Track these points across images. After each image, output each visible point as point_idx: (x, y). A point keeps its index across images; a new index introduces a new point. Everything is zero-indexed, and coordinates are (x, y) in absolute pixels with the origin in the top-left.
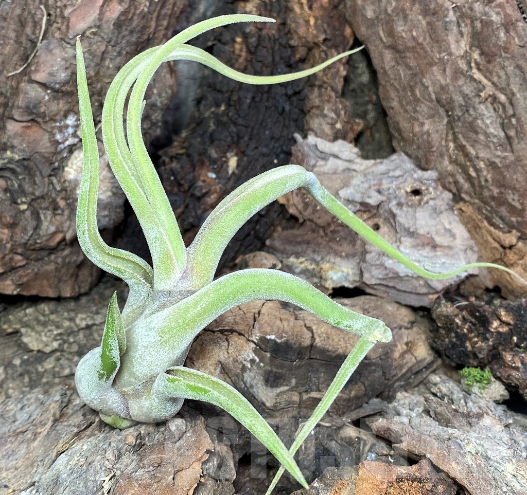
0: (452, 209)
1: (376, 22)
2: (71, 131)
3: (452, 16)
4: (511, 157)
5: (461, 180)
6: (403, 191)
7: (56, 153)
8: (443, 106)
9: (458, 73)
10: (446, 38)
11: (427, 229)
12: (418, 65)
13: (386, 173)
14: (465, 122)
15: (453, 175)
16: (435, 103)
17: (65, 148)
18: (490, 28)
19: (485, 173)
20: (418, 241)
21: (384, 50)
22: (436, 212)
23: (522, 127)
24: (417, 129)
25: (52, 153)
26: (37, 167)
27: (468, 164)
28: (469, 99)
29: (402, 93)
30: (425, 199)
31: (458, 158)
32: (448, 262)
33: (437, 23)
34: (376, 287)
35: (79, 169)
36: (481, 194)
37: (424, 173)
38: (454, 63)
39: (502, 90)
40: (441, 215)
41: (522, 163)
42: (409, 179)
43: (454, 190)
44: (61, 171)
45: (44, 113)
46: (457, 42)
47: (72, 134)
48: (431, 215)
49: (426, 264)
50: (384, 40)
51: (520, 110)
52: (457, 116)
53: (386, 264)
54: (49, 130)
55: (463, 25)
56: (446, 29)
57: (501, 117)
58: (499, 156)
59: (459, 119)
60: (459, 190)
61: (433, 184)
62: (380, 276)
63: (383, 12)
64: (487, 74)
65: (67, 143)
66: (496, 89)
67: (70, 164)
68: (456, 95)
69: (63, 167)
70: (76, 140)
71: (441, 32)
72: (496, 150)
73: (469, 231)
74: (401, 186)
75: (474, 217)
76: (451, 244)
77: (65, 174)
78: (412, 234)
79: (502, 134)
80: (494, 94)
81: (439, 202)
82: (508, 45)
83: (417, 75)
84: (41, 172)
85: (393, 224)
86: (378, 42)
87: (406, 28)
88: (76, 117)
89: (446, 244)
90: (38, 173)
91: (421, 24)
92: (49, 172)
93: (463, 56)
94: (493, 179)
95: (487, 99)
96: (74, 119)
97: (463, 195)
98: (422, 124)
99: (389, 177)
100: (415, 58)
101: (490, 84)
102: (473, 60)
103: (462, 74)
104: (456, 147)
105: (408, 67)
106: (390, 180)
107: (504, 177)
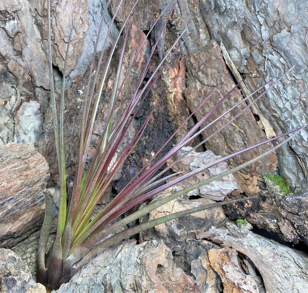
0: (227, 168)
3: (224, 106)
8: (222, 134)
10: (222, 112)
13: (205, 157)
14: (230, 139)
16: (220, 133)
19: (238, 155)
21: (201, 116)
22: (223, 169)
23: (249, 140)
24: (214, 142)
28: (231, 132)
29: (208, 130)
30: (219, 165)
31: (229, 151)
32: (228, 185)
33: (219, 108)
34: (204, 195)
36: (237, 162)
37: (217, 156)
38: (226, 120)
39: (242, 129)
41: (250, 152)
42: (213, 159)
43: (228, 161)
48: (221, 170)
49: (221, 186)
50: (201, 113)
51: (248, 135)
53: (208, 187)
56: (222, 110)
57: (242, 137)
59: (228, 138)
62: (206, 191)
64: (237, 124)
66: (240, 129)
68: (227, 131)
71: (220, 110)
72: (241, 148)
74: (210, 161)
76: (228, 179)
79: (243, 143)
81: (223, 166)
82: (243, 115)
85: (209, 174)
86: (199, 114)
89: (226, 180)
93: (228, 118)
94: (241, 157)
95: (237, 132)
97: (231, 163)
98: (216, 140)
100: (212, 119)
101: (238, 127)
104: (227, 147)
106: (206, 159)
107: (244, 157)
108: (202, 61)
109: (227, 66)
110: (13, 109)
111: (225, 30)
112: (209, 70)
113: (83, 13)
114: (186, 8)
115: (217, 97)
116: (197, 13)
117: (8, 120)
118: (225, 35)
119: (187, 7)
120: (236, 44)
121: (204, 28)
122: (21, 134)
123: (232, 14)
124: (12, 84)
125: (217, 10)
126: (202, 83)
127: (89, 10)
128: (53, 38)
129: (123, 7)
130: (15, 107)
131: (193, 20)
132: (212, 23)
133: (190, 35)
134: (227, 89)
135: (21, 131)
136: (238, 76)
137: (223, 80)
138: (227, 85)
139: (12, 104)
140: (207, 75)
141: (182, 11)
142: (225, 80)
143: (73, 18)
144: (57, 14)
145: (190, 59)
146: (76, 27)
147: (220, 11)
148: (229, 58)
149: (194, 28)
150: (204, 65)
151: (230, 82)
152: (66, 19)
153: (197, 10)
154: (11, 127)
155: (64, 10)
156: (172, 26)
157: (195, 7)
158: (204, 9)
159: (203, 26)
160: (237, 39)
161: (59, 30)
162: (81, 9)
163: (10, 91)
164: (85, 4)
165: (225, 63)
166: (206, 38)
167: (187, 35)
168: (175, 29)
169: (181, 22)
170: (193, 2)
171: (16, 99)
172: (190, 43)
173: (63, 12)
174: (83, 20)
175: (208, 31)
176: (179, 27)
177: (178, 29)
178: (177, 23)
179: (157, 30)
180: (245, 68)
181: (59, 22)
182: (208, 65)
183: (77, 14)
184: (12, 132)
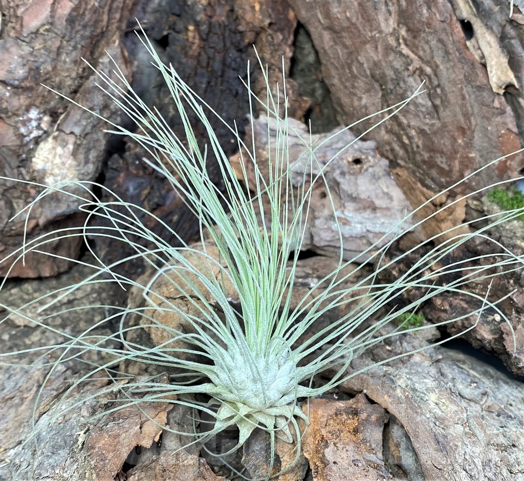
0: (389, 174)
1: (314, 4)
2: (34, 124)
4: (438, 124)
5: (397, 147)
6: (345, 161)
7: (22, 145)
8: (377, 81)
9: (388, 49)
10: (376, 17)
11: (367, 194)
12: (354, 43)
13: (330, 146)
14: (397, 94)
15: (389, 144)
16: (370, 78)
17: (31, 140)
18: (414, 6)
19: (416, 140)
20: (360, 205)
21: (323, 31)
22: (375, 178)
23: (446, 96)
24: (356, 103)
25: (18, 146)
26: (5, 159)
27: (402, 132)
28: (399, 73)
29: (341, 71)
30: (365, 167)
31: (394, 128)
32: (387, 222)
33: (368, 4)
34: (325, 248)
35: (46, 160)
36: (414, 159)
37: (364, 143)
38: (385, 40)
39: (428, 63)
40: (380, 181)
41: (447, 129)
43: (391, 157)
44: (29, 162)
45: (6, 108)
46: (386, 20)
47: (36, 127)
48: (370, 181)
49: (368, 225)
50: (322, 21)
51: (444, 82)
52: (390, 89)
53: (333, 228)
54: (13, 124)
55: (390, 4)
56: (376, 9)
57: (428, 88)
58: (427, 124)
59: (391, 91)
60: (396, 156)
61: (372, 153)
62: (328, 239)
64: (414, 48)
65: (32, 136)
66: (423, 63)
67: (36, 155)
68: (388, 70)
69: (31, 158)
70: (41, 132)
71: (371, 11)
72: (425, 118)
73: (405, 193)
74: (344, 157)
75: (409, 180)
76: (389, 206)
77: (33, 164)
78: (354, 199)
79: (430, 104)
80: (420, 67)
81: (377, 169)
82: (430, 21)
83: (352, 54)
84: (9, 164)
85: (338, 191)
86: (317, 24)
87: (340, 10)
88: (38, 110)
89: (384, 206)
90: (7, 165)
91: (353, 5)
92: (17, 163)
93: (392, 34)
94: (424, 145)
95: (414, 72)
96: (36, 113)
97: (399, 161)
98: (360, 99)
99: (332, 149)
100: (350, 38)
101: (416, 58)
102: (401, 37)
103: (392, 49)
105: (345, 46)
106: (333, 152)
107: (433, 143)
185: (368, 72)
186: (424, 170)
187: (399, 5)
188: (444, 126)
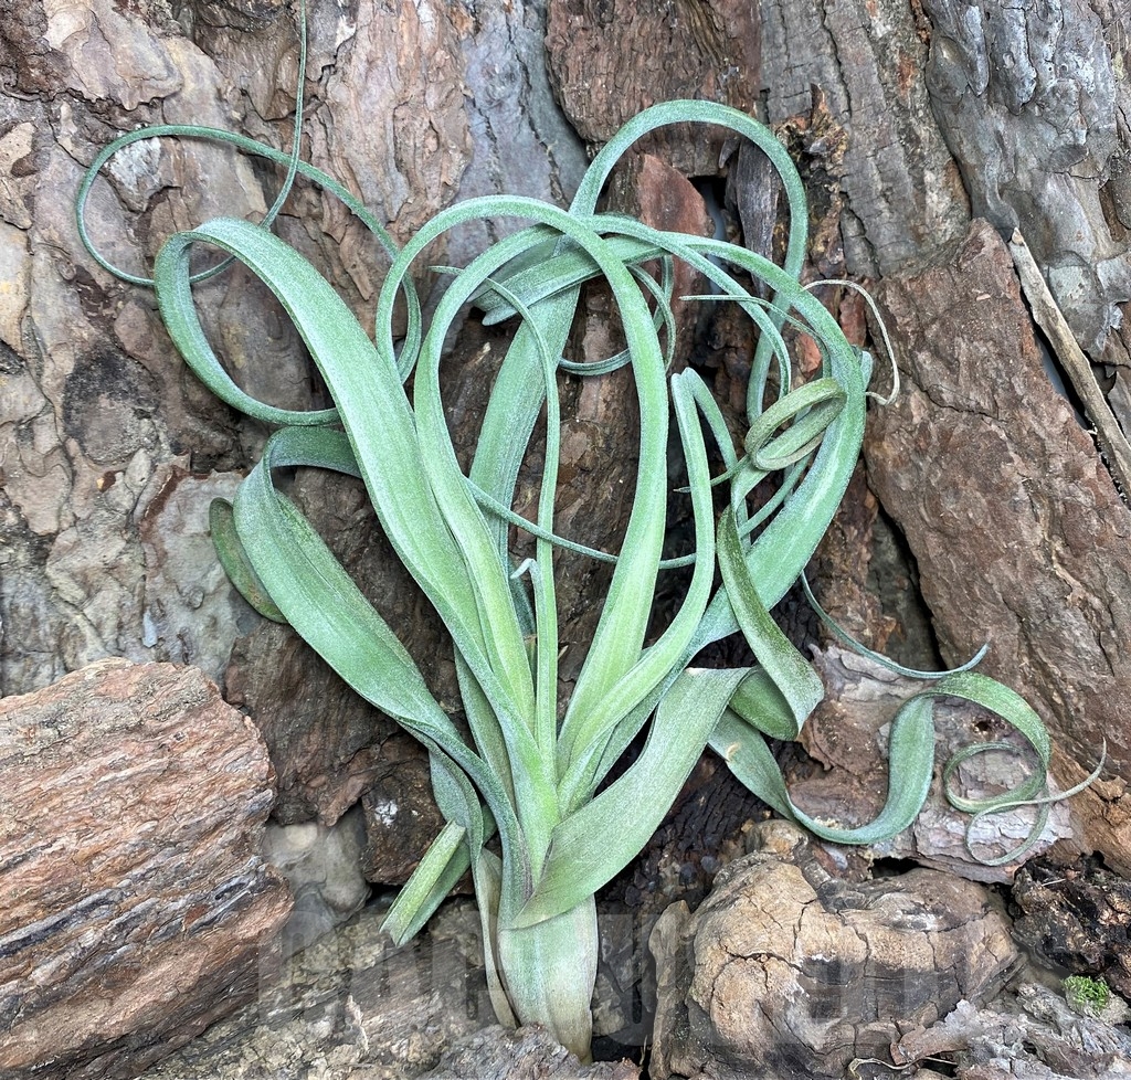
1: (914, 495)
3: (1022, 494)
4: (1111, 681)
5: (1041, 707)
6: (965, 725)
8: (1013, 610)
9: (1032, 568)
10: (1015, 522)
11: (1000, 777)
12: (977, 555)
14: (1045, 632)
16: (1002, 605)
18: (1078, 512)
19: (1075, 700)
21: (926, 533)
22: (1012, 753)
23: (1125, 643)
27: (1051, 687)
28: (1050, 602)
29: (954, 590)
30: (996, 736)
31: (1037, 679)
33: (1002, 503)
34: (935, 858)
36: (1071, 727)
38: (1028, 555)
39: (1095, 592)
40: (1019, 758)
41: (1126, 688)
46: (1031, 527)
48: (1004, 758)
49: (1003, 826)
50: (927, 520)
51: (1121, 621)
52: (1034, 623)
53: (949, 828)
55: (1038, 506)
56: (1015, 511)
57: (1095, 627)
58: (1094, 679)
59: (1037, 628)
62: (941, 844)
63: (924, 484)
64: (1075, 571)
66: (1087, 591)
68: (1032, 597)
71: (1008, 514)
72: (1090, 670)
73: (1056, 777)
74: (963, 718)
75: (1061, 757)
78: (981, 785)
79: (1098, 650)
80: (1084, 597)
81: (1014, 740)
82: (1103, 536)
83: (975, 568)
86: (918, 522)
87: (958, 507)
91: (979, 502)
93: (1039, 547)
94: (1087, 709)
95: (1074, 603)
98: (984, 632)
100: (972, 546)
101: (1078, 583)
102: (1054, 552)
103: (1040, 568)
104: (1032, 664)
105: (965, 558)
106: (947, 710)
107: (1102, 707)
108: (932, 304)
109: (1037, 328)
110: (140, 508)
111: (1033, 181)
112: (963, 345)
113: (441, 106)
114: (869, 85)
115: (991, 456)
116: (913, 106)
117: (121, 553)
118: (1034, 200)
119: (875, 79)
120: (1079, 238)
121: (946, 168)
122: (175, 607)
123: (1064, 112)
124: (139, 402)
125: (1000, 96)
126: (932, 396)
127: (468, 93)
128: (315, 211)
129: (611, 79)
130: (145, 498)
131: (899, 133)
132: (976, 148)
133: (884, 195)
134: (1036, 426)
135: (170, 597)
136: (1085, 375)
137: (1019, 392)
138: (1034, 410)
139: (133, 485)
140: (951, 365)
141: (852, 95)
142: (1030, 387)
143: (400, 125)
144: (334, 109)
145: (885, 297)
146: (410, 166)
147: (1012, 98)
148: (1047, 296)
149: (903, 168)
150: (943, 324)
151: (1049, 398)
152: (369, 130)
153: (914, 91)
154: (132, 580)
155: (359, 95)
156: (809, 158)
157: (909, 82)
158: (943, 90)
159: (941, 158)
160: (1082, 222)
161: (338, 178)
162: (432, 91)
163: (130, 431)
164: (446, 70)
165: (1031, 314)
166: (952, 208)
167: (874, 196)
168: (823, 169)
169: (850, 142)
170: (897, 61)
171: (154, 468)
172: (883, 230)
173: (356, 102)
174: (443, 133)
175: (962, 179)
176: (840, 162)
177: (835, 172)
178: (831, 147)
179: (747, 178)
180: (1116, 344)
181: (340, 142)
182: (956, 322)
183: (416, 110)
184: (136, 599)
185: (1001, 599)
186: (1085, 745)
187: (1053, 510)
188: (1121, 683)
